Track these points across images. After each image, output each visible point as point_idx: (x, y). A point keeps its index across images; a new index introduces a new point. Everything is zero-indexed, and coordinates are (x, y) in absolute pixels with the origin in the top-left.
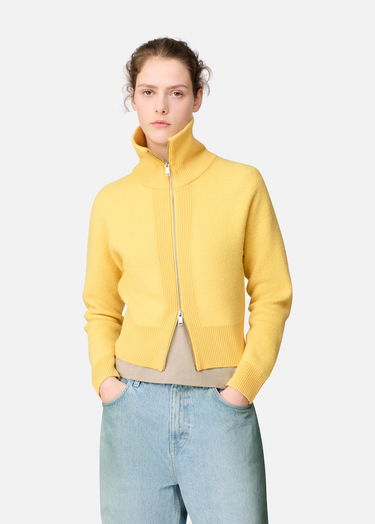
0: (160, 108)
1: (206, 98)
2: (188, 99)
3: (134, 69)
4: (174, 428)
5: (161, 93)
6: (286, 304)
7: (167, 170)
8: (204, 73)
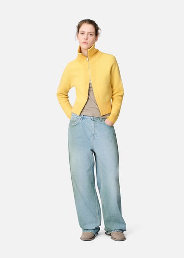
0: (85, 38)
1: (99, 38)
2: (94, 36)
3: (79, 27)
4: (93, 132)
5: (86, 34)
6: (122, 96)
7: (87, 59)
8: (99, 30)
